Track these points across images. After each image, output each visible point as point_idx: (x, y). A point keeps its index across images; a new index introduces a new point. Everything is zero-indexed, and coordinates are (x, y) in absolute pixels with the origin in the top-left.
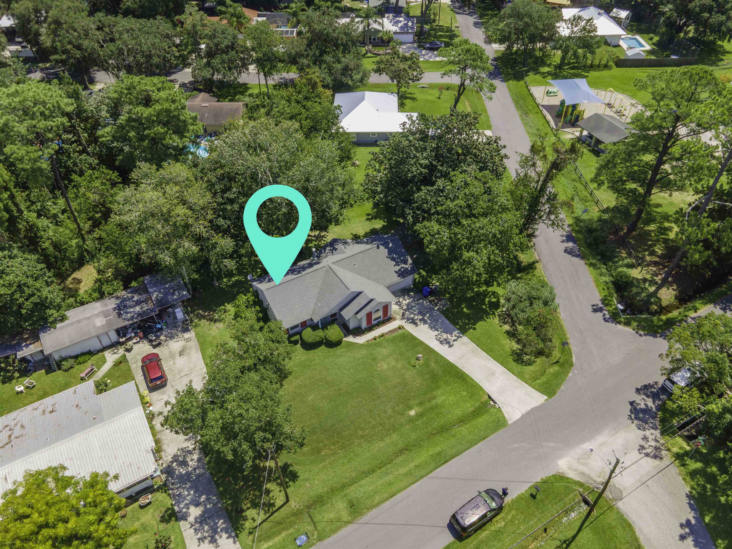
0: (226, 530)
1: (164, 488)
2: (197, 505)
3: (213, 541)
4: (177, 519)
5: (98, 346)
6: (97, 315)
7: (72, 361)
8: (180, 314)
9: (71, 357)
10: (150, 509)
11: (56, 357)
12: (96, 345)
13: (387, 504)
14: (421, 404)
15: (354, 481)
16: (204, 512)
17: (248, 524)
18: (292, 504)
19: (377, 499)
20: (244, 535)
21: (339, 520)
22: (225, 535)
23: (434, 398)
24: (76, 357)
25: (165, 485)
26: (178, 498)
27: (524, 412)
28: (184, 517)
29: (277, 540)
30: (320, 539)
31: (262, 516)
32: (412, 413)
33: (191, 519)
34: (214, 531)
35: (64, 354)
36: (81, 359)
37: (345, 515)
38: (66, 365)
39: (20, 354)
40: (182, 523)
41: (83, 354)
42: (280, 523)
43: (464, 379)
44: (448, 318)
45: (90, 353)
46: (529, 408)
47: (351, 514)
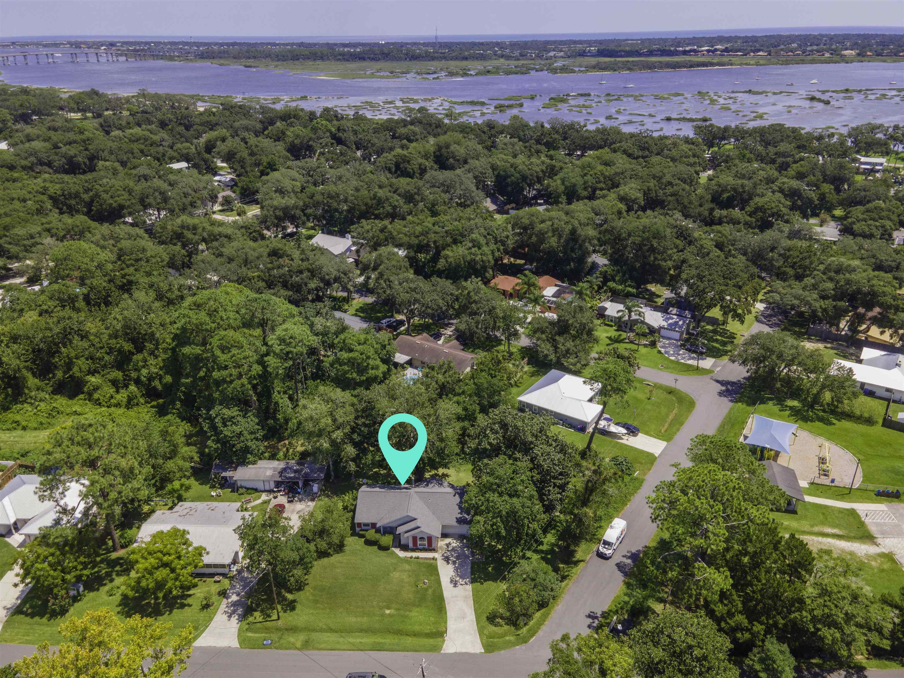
0: (239, 615)
1: (232, 578)
2: (238, 595)
3: (230, 617)
4: (224, 597)
5: (262, 489)
6: (270, 468)
7: (244, 490)
8: (315, 488)
9: (246, 488)
10: (217, 585)
11: (239, 484)
12: (261, 486)
13: (325, 652)
14: (398, 609)
15: (321, 630)
16: (238, 601)
17: (251, 619)
18: (280, 622)
19: (322, 646)
20: (244, 623)
21: (293, 644)
22: (237, 617)
23: (410, 611)
24: (248, 489)
25: (233, 577)
26: (233, 587)
27: (458, 651)
28: (227, 598)
29: (257, 635)
30: (276, 648)
31: (260, 619)
32: (388, 612)
33: (230, 600)
34: (234, 612)
35: (244, 484)
36: (249, 491)
37: (298, 645)
38: (241, 491)
39: (224, 474)
40: (225, 600)
41: (252, 489)
42: (266, 629)
43: (441, 611)
44: (472, 568)
45: (256, 490)
46: (464, 650)
47: (302, 645)
